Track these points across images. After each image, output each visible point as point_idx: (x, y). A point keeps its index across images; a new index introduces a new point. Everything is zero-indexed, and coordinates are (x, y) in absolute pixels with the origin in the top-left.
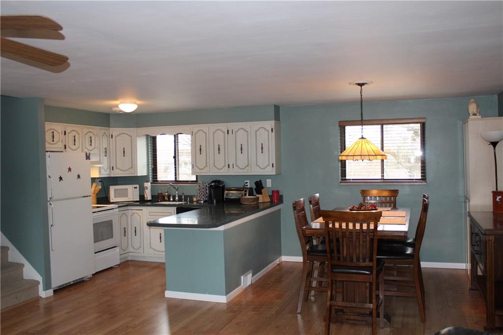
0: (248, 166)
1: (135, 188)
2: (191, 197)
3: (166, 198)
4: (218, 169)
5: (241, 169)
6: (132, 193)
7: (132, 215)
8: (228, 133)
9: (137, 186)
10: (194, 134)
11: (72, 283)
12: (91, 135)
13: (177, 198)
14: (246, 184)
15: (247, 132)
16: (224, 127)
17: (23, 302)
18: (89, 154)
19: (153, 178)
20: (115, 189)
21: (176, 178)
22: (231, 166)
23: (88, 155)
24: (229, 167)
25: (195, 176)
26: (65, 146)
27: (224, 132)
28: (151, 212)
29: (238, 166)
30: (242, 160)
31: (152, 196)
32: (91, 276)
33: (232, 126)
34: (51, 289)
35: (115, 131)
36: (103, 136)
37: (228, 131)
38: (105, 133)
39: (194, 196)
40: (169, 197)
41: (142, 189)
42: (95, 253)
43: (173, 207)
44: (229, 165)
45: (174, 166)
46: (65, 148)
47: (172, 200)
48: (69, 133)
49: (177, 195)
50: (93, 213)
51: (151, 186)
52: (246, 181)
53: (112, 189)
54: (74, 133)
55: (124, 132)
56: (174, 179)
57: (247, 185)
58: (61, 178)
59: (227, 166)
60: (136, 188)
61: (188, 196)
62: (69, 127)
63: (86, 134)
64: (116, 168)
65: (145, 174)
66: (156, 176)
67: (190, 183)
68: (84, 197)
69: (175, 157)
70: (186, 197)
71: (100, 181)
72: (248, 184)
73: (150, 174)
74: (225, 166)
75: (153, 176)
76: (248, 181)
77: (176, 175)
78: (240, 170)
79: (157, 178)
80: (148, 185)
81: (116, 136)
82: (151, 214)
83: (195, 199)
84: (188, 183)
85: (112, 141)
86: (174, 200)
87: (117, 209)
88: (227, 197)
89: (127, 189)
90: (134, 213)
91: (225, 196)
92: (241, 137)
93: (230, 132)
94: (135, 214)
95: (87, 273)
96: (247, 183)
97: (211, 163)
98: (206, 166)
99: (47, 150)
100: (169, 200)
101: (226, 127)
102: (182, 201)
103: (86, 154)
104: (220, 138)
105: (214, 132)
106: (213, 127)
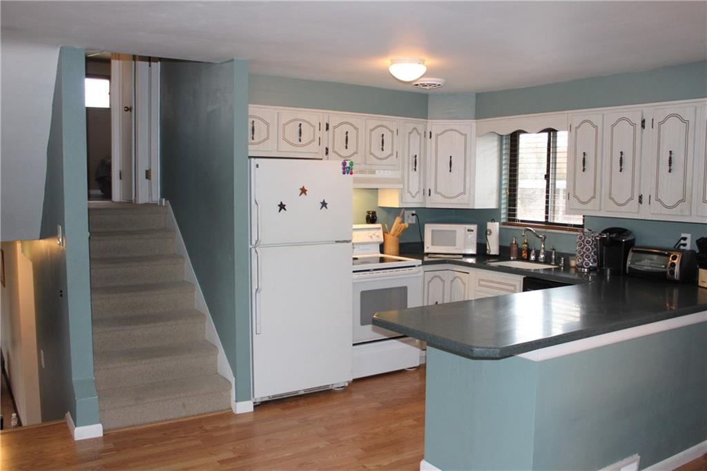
0: (683, 201)
1: (469, 230)
2: (568, 257)
3: (525, 255)
4: (617, 204)
5: (666, 207)
6: (464, 239)
7: (452, 281)
8: (643, 126)
9: (474, 227)
10: (573, 129)
11: (303, 393)
12: (384, 131)
13: (542, 256)
14: (682, 242)
15: (686, 122)
16: (634, 112)
17: (198, 415)
18: (352, 164)
19: (509, 215)
20: (433, 231)
21: (547, 218)
22: (645, 199)
23: (348, 165)
24: (640, 202)
25: (582, 217)
26: (327, 149)
27: (634, 125)
28: (483, 280)
29: (659, 201)
30: (670, 187)
31: (501, 248)
32: (347, 385)
33: (651, 110)
34: (250, 399)
35: (435, 125)
36: (410, 133)
37: (643, 122)
38: (415, 129)
39: (574, 255)
40: (529, 252)
41: (483, 234)
42: (354, 345)
43: (519, 276)
44: (640, 197)
45: (545, 194)
46: (327, 153)
47: (533, 258)
48: (335, 127)
49: (542, 251)
50: (354, 272)
51: (500, 228)
52: (683, 235)
53: (429, 229)
54: (346, 128)
55: (453, 127)
56: (544, 220)
57: (685, 245)
58: (282, 207)
59: (637, 199)
60: (472, 231)
61: (563, 255)
62: (335, 117)
63: (372, 130)
64: (437, 192)
65: (492, 204)
66: (515, 210)
67: (570, 230)
68: (337, 242)
69: (547, 177)
70: (559, 256)
71: (413, 215)
72: (688, 242)
73: (504, 206)
74: (631, 199)
75: (510, 210)
76: (688, 236)
77: (547, 212)
78: (666, 211)
79: (515, 215)
80: (494, 227)
81: (437, 135)
82: (482, 283)
83: (573, 263)
84: (566, 230)
85: (431, 143)
86: (537, 261)
87: (421, 267)
88: (633, 266)
89: (455, 231)
90: (455, 278)
91: (628, 263)
92: (672, 135)
93: (648, 124)
94: (458, 279)
95: (339, 378)
96: (685, 239)
97: (603, 194)
98: (594, 197)
99: (250, 155)
100: (528, 260)
101: (640, 113)
102: (549, 264)
103: (344, 164)
104: (624, 138)
105: (613, 126)
106: (609, 114)
